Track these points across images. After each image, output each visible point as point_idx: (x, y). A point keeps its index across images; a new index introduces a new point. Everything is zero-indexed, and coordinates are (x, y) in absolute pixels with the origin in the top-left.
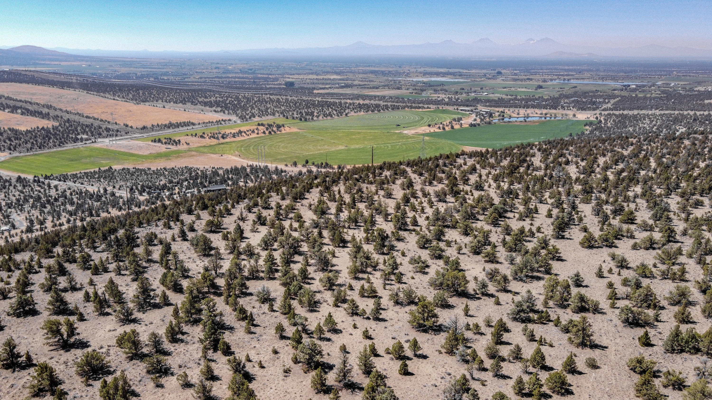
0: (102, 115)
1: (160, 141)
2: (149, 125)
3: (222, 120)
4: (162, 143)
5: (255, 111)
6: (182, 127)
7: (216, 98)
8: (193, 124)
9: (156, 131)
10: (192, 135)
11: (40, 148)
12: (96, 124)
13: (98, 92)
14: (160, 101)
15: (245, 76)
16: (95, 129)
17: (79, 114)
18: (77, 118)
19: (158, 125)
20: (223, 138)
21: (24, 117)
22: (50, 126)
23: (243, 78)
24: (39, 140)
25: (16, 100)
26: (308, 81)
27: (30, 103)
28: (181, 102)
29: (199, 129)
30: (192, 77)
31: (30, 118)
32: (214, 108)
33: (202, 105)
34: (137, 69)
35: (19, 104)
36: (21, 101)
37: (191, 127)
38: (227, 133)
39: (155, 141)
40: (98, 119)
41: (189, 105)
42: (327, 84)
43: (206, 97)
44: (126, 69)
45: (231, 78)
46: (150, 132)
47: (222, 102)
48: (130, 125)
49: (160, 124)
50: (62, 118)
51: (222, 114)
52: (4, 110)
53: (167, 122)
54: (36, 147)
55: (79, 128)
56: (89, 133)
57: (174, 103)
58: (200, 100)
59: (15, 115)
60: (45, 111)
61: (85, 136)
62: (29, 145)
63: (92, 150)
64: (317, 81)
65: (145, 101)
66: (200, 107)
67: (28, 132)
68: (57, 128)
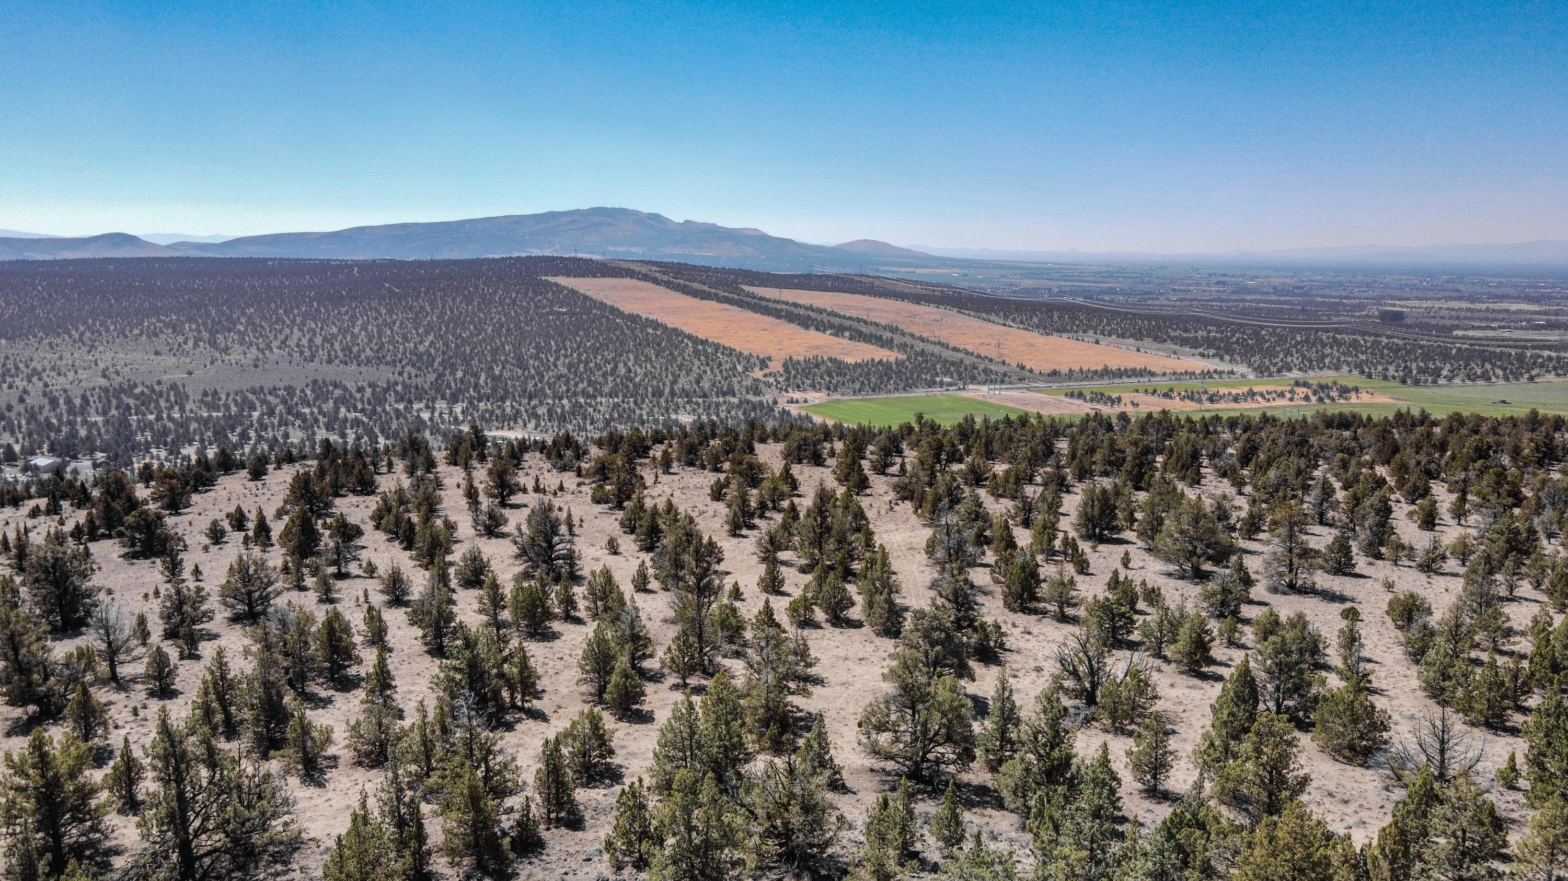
0: (981, 348)
1: (1081, 395)
2: (1064, 370)
3: (1215, 371)
4: (1085, 400)
5: (1295, 359)
6: (1129, 377)
7: (1209, 332)
8: (1152, 374)
9: (1076, 380)
10: (1146, 391)
11: (873, 391)
12: (968, 361)
13: (977, 310)
14: (1091, 333)
15: (1282, 298)
16: (966, 369)
17: (942, 345)
18: (937, 349)
19: (1081, 370)
20: (1211, 400)
21: (854, 344)
22: (892, 359)
23: (1279, 302)
24: (873, 379)
25: (844, 317)
26: (1444, 313)
27: (865, 322)
28: (1133, 336)
29: (1162, 384)
30: (1162, 298)
31: (863, 346)
32: (1201, 350)
33: (1176, 344)
34: (1053, 283)
35: (848, 323)
36: (851, 318)
37: (1146, 379)
38: (1221, 393)
39: (1072, 395)
40: (972, 354)
41: (1148, 341)
42: (1496, 320)
43: (1186, 330)
44: (1031, 281)
45: (1251, 301)
46: (1064, 381)
47: (1221, 340)
48: (1028, 367)
49: (1085, 369)
50: (912, 347)
51: (1217, 360)
52: (824, 331)
53: (1100, 368)
54: (867, 388)
55: (938, 366)
56: (955, 375)
57: (1118, 336)
58: (1173, 334)
59: (840, 340)
60: (887, 335)
61: (947, 379)
62: (857, 386)
63: (957, 400)
64: (1469, 314)
65: (1061, 330)
66: (1173, 347)
67: (857, 365)
68: (903, 362)
